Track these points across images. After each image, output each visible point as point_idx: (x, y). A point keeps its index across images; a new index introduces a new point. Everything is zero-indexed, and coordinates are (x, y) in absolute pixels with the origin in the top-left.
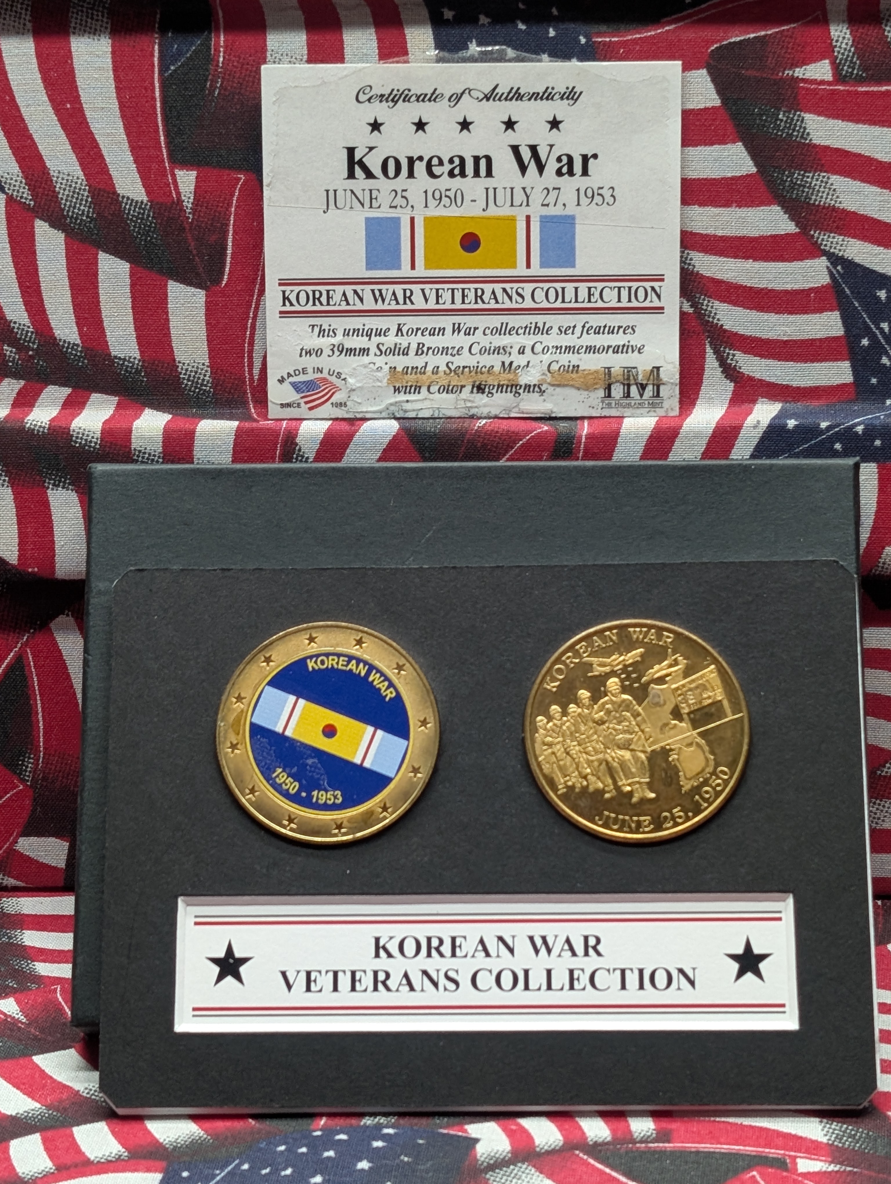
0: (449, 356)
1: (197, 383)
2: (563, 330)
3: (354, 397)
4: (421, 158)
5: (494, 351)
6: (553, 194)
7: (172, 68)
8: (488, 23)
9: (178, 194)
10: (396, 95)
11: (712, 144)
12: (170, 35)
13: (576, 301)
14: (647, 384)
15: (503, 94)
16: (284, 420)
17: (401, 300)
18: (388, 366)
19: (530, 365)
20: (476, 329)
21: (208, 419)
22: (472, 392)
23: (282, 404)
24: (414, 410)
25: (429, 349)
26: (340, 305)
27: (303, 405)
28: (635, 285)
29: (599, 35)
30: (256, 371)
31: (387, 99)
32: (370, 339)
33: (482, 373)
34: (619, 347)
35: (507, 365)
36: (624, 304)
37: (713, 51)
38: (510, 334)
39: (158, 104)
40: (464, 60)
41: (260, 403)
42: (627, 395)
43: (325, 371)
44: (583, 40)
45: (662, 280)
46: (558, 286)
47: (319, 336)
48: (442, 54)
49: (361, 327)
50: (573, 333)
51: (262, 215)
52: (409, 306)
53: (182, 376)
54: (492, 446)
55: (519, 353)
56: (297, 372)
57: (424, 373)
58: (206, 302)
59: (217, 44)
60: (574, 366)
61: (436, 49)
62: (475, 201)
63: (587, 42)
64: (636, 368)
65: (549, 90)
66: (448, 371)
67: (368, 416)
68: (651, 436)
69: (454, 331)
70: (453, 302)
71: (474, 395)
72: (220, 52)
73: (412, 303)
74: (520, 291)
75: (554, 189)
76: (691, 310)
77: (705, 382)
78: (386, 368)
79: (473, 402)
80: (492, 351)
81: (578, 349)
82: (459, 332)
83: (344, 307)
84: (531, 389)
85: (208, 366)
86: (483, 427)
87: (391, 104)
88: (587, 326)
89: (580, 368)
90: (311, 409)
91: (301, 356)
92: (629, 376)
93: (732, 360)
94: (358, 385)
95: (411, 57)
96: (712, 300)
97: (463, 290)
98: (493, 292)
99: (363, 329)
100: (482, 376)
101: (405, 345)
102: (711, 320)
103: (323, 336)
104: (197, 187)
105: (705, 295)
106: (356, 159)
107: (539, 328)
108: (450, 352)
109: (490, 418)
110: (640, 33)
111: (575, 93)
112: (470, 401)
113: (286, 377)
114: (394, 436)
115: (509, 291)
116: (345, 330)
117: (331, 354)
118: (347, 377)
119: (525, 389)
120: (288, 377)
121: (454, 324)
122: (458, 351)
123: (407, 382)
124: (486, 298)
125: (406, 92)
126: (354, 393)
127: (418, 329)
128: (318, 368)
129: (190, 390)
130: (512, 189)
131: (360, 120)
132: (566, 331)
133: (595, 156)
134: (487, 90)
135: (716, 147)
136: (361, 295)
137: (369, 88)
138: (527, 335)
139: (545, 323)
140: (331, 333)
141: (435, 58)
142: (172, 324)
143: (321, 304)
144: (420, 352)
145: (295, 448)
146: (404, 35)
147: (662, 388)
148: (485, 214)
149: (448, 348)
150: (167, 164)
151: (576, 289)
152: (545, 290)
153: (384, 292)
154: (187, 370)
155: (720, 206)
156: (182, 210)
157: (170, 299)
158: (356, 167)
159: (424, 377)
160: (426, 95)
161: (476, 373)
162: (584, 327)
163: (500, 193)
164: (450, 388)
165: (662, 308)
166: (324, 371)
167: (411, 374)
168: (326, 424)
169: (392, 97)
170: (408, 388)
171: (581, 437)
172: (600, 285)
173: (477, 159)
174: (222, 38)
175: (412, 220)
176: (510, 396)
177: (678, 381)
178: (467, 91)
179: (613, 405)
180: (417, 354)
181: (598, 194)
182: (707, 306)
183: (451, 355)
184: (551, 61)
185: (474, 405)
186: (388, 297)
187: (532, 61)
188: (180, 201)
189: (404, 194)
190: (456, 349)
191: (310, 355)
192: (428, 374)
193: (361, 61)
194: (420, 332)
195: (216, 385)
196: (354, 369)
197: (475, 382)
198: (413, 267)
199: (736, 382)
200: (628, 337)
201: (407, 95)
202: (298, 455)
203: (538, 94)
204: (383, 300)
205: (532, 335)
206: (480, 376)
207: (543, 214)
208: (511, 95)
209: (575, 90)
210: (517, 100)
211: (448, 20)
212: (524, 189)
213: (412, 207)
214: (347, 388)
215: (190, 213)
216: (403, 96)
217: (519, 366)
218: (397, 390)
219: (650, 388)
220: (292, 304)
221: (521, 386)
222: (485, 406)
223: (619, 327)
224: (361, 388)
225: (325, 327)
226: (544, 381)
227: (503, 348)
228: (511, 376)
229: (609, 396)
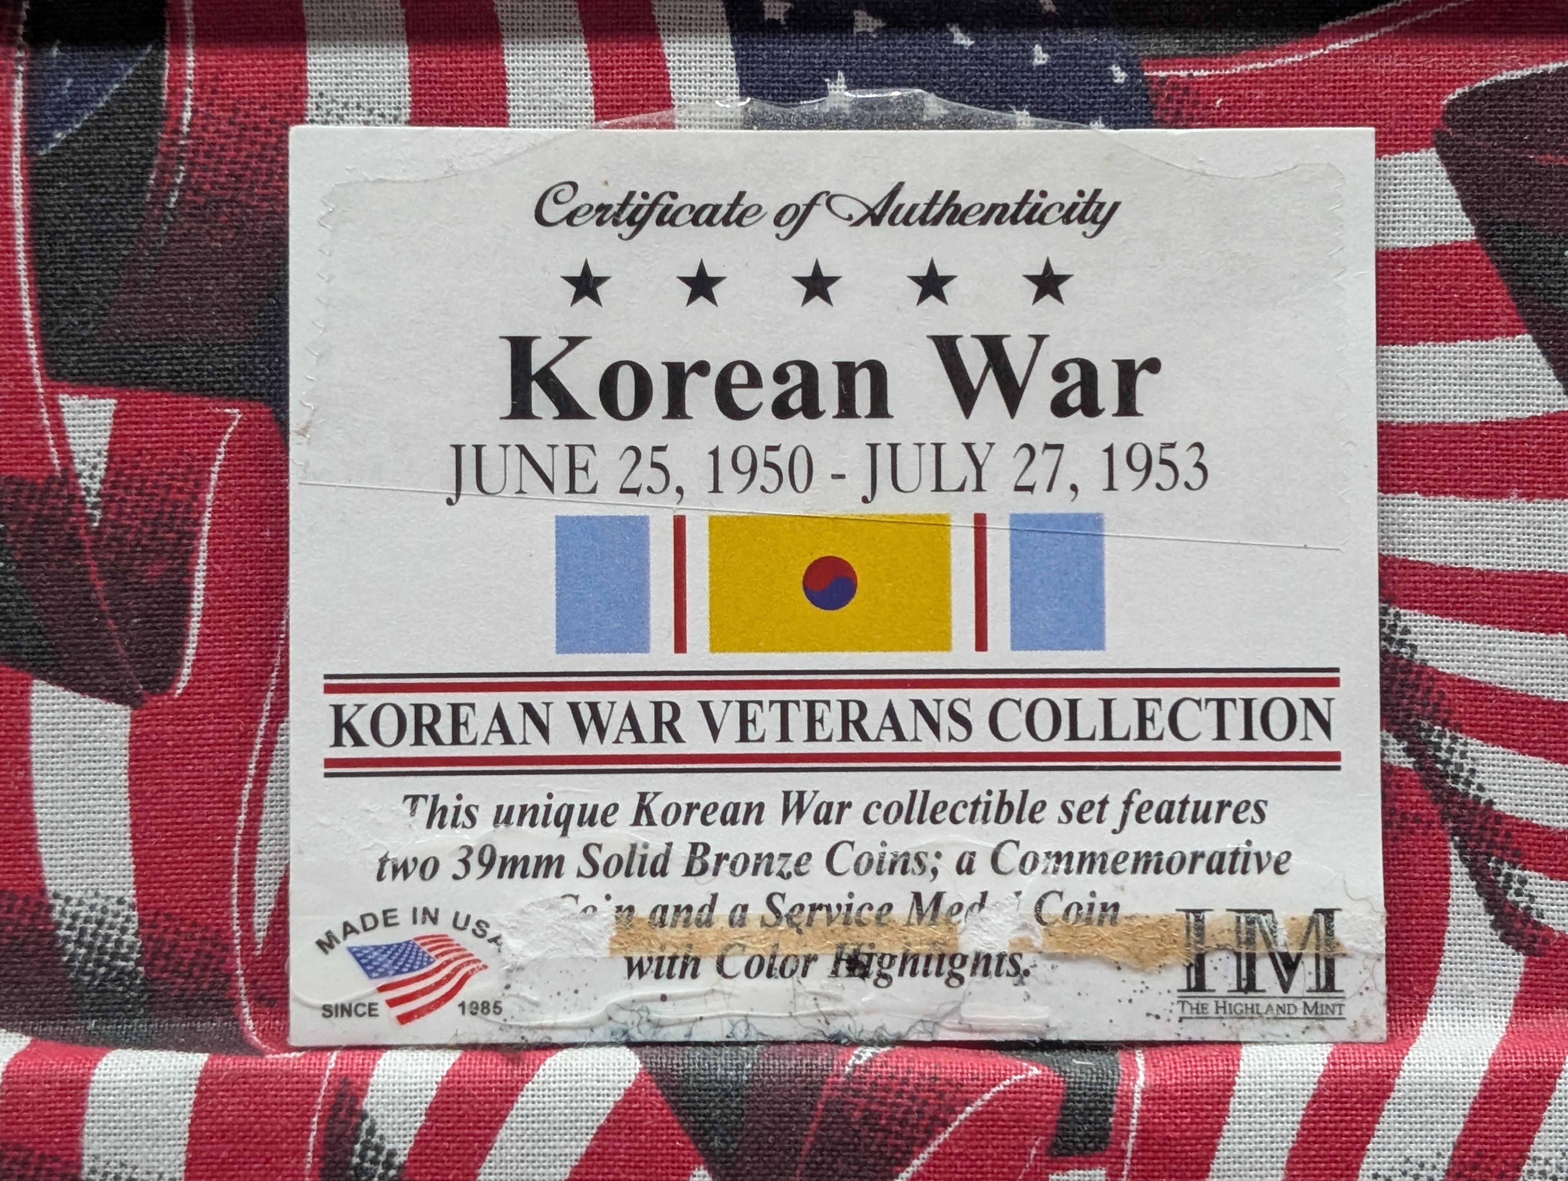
0: (774, 879)
1: (102, 950)
2: (1074, 811)
3: (521, 988)
4: (702, 368)
5: (893, 864)
6: (1045, 461)
7: (59, 135)
8: (877, 30)
9: (67, 456)
10: (639, 207)
11: (1454, 337)
12: (55, 52)
13: (1108, 736)
14: (1299, 956)
15: (914, 207)
16: (331, 1049)
17: (648, 729)
18: (612, 904)
19: (989, 902)
20: (843, 806)
21: (126, 1046)
22: (835, 973)
23: (326, 1008)
24: (680, 1023)
25: (720, 858)
26: (486, 742)
27: (383, 1008)
28: (1260, 695)
29: (1160, 60)
30: (261, 919)
31: (617, 215)
32: (564, 834)
33: (861, 924)
34: (1222, 855)
35: (926, 900)
36: (1235, 743)
37: (1453, 104)
38: (934, 821)
39: (20, 228)
40: (816, 123)
41: (271, 1002)
42: (1248, 985)
43: (445, 919)
44: (1120, 76)
45: (1334, 683)
46: (1060, 695)
47: (429, 825)
48: (758, 106)
49: (542, 802)
50: (1100, 820)
51: (284, 512)
52: (669, 747)
53: (62, 933)
54: (891, 1118)
55: (960, 871)
56: (370, 922)
57: (709, 923)
58: (134, 738)
59: (177, 76)
60: (1104, 907)
61: (742, 95)
62: (842, 477)
63: (1130, 80)
64: (1270, 912)
65: (1035, 199)
66: (771, 918)
67: (557, 1037)
68: (1316, 1098)
69: (786, 813)
70: (785, 737)
71: (839, 982)
72: (184, 95)
73: (677, 738)
74: (960, 708)
75: (1048, 447)
76: (1408, 763)
77: (1449, 952)
78: (607, 910)
79: (837, 999)
80: (886, 866)
81: (1115, 861)
82: (800, 813)
83: (497, 748)
84: (993, 968)
85: (132, 907)
86: (866, 1068)
87: (626, 230)
88: (1137, 800)
89: (1122, 912)
90: (405, 1019)
91: (380, 878)
92: (1251, 933)
93: (1518, 893)
94: (532, 955)
95: (679, 114)
96: (1462, 737)
97: (811, 705)
98: (890, 712)
99: (548, 807)
100: (863, 931)
101: (657, 848)
102: (1460, 787)
103: (441, 825)
104: (116, 439)
105: (1445, 724)
106: (536, 367)
107: (1010, 805)
108: (776, 866)
109: (882, 1044)
110: (1262, 59)
111: (1101, 205)
112: (829, 997)
113: (338, 933)
114: (629, 1093)
115: (932, 708)
116: (500, 808)
117: (461, 871)
118: (504, 934)
119: (975, 967)
120: (346, 934)
121: (787, 794)
122: (798, 864)
123: (662, 948)
124: (871, 725)
125: (666, 200)
126: (520, 976)
127: (691, 807)
128: (426, 911)
129: (82, 971)
130: (938, 447)
131: (544, 269)
132: (1081, 812)
133: (1153, 365)
134: (874, 197)
135: (1467, 345)
136: (543, 717)
137: (569, 189)
138: (979, 823)
139: (1025, 793)
140: (463, 817)
141: (740, 116)
142: (38, 796)
143: (437, 741)
144: (697, 866)
145: (358, 1127)
146: (662, 58)
147: (1340, 966)
148: (867, 510)
149: (770, 856)
150: (38, 381)
151: (1107, 704)
152: (1025, 705)
153: (604, 711)
154: (75, 917)
155: (1478, 495)
156: (76, 499)
157: (36, 730)
158: (535, 386)
159: (709, 934)
160: (716, 208)
161: (846, 923)
162: (1128, 803)
163: (907, 458)
164: (778, 964)
165: (1335, 756)
166: (441, 918)
167: (673, 926)
168: (447, 1061)
169: (629, 210)
170: (666, 963)
171: (1128, 1096)
172: (1168, 696)
173: (846, 371)
174: (191, 61)
175: (679, 523)
176: (936, 983)
177: (1382, 949)
178: (823, 200)
179: (1211, 1010)
180: (689, 873)
181: (1163, 462)
182: (1451, 751)
183: (781, 874)
184: (1037, 127)
185: (841, 1007)
186: (615, 721)
187: (990, 126)
188: (69, 476)
189: (659, 457)
190: (793, 859)
191: (406, 875)
192: (717, 925)
193: (550, 121)
194: (696, 815)
195: (154, 956)
196: (523, 912)
197: (841, 946)
198: (680, 645)
199: (1529, 951)
200: (1247, 831)
201: (668, 207)
202: (366, 1146)
203: (1006, 207)
204: (602, 732)
205: (992, 823)
206: (855, 931)
207: (1021, 511)
208: (936, 209)
209: (1100, 199)
210: (950, 222)
211: (774, 23)
212: (969, 446)
213: (680, 490)
214: (504, 962)
215: (95, 506)
216: (658, 210)
217: (961, 906)
218: (635, 968)
219: (1307, 966)
220: (358, 742)
221: (964, 958)
222: (869, 1010)
223: (1222, 805)
224: (539, 963)
225: (448, 800)
226: (1027, 944)
227: (917, 858)
228: (939, 932)
229: (1200, 986)
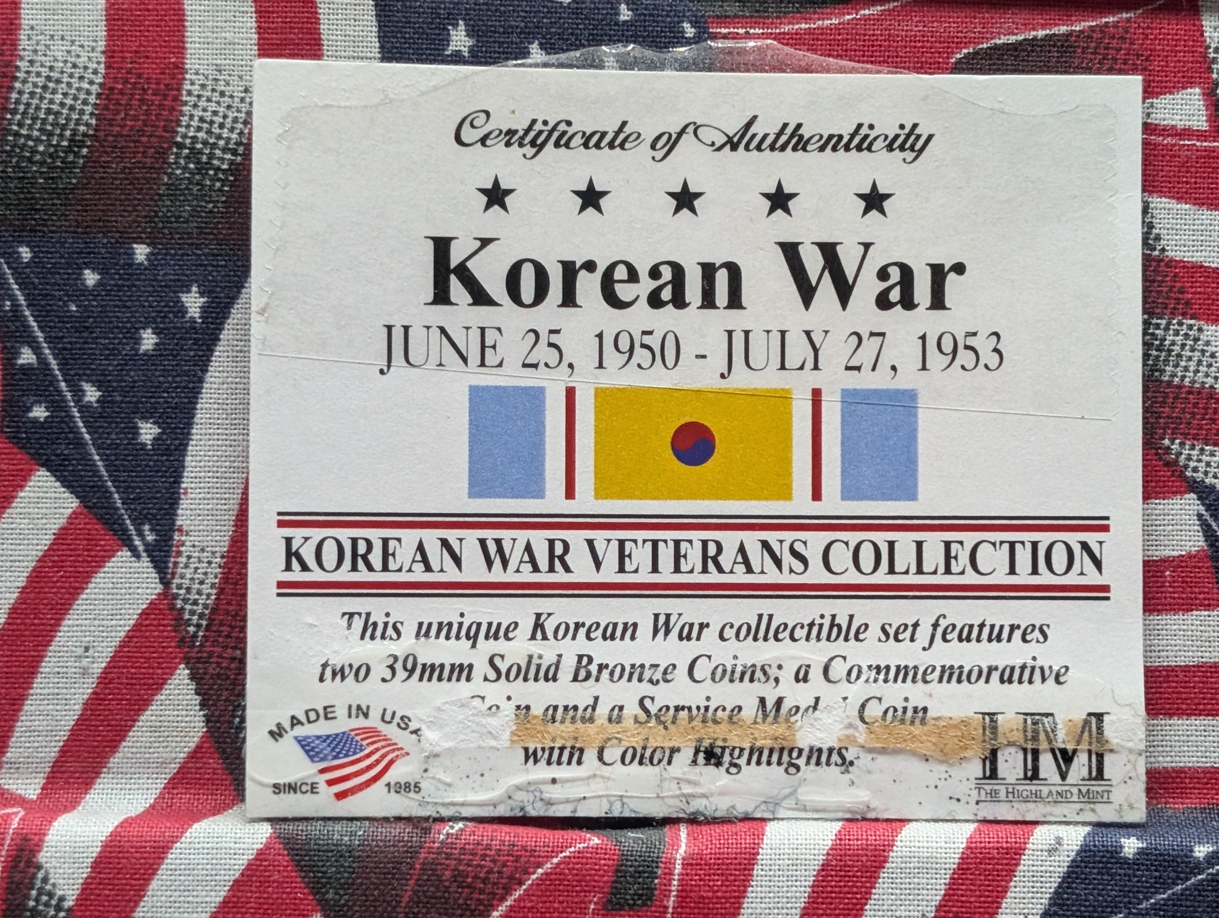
0: (645, 684)
2: (892, 632)
3: (437, 771)
4: (590, 266)
5: (743, 674)
6: (870, 346)
10: (540, 132)
13: (920, 571)
15: (765, 136)
17: (543, 562)
18: (513, 704)
19: (821, 705)
20: (703, 626)
22: (695, 762)
23: (275, 786)
24: (567, 801)
25: (601, 667)
26: (410, 570)
27: (322, 787)
28: (1045, 538)
31: (522, 138)
32: (474, 646)
33: (715, 722)
34: (1013, 669)
35: (770, 704)
36: (1023, 577)
38: (777, 639)
42: (1033, 774)
43: (375, 714)
45: (1105, 529)
46: (880, 537)
47: (362, 637)
48: (639, 51)
49: (456, 620)
50: (912, 640)
52: (560, 576)
54: (476, 877)
55: (797, 680)
56: (313, 716)
57: (591, 720)
60: (915, 710)
61: (626, 42)
62: (704, 357)
64: (1052, 715)
65: (864, 131)
66: (643, 716)
67: (467, 812)
69: (656, 631)
70: (655, 569)
71: (697, 769)
73: (567, 569)
74: (799, 547)
75: (873, 334)
78: (508, 709)
79: (695, 784)
80: (737, 675)
81: (925, 673)
82: (667, 632)
83: (419, 575)
84: (824, 759)
86: (457, 837)
87: (529, 151)
88: (943, 623)
89: (930, 714)
90: (341, 796)
91: (321, 679)
92: (1036, 732)
94: (446, 745)
97: (677, 543)
98: (742, 549)
99: (461, 624)
100: (717, 728)
101: (549, 658)
103: (372, 637)
106: (454, 263)
107: (839, 627)
108: (647, 675)
111: (918, 137)
112: (689, 782)
113: (287, 725)
115: (776, 547)
116: (421, 624)
117: (388, 676)
118: (424, 727)
119: (809, 758)
120: (293, 725)
121: (656, 616)
122: (665, 672)
123: (553, 740)
124: (725, 560)
125: (562, 127)
126: (436, 762)
127: (578, 626)
128: (359, 708)
130: (783, 333)
131: (462, 183)
132: (897, 633)
133: (959, 268)
134: (733, 127)
136: (457, 550)
137: (483, 116)
138: (813, 641)
139: (851, 617)
140: (390, 631)
141: (624, 59)
143: (370, 568)
144: (582, 674)
145: (34, 877)
147: (1108, 759)
148: (724, 384)
149: (642, 666)
151: (919, 545)
152: (852, 546)
153: (507, 546)
158: (453, 278)
159: (591, 729)
160: (604, 134)
161: (704, 721)
162: (935, 626)
163: (757, 342)
164: (648, 754)
165: (1106, 588)
166: (371, 713)
167: (562, 722)
169: (532, 134)
170: (556, 753)
172: (970, 538)
173: (708, 271)
175: (570, 393)
176: (776, 771)
177: (1142, 746)
178: (691, 129)
179: (1002, 795)
180: (575, 679)
181: (967, 347)
183: (651, 681)
185: (699, 790)
186: (516, 555)
187: (829, 71)
189: (554, 338)
190: (661, 669)
191: (343, 678)
192: (598, 722)
194: (582, 632)
196: (439, 709)
197: (700, 740)
198: (570, 493)
200: (1033, 649)
201: (564, 133)
203: (841, 137)
204: (505, 563)
205: (824, 642)
206: (711, 728)
207: (850, 387)
208: (783, 139)
209: (917, 131)
210: (795, 149)
212: (808, 333)
213: (571, 366)
214: (423, 750)
216: (556, 135)
217: (798, 708)
218: (531, 756)
219: (1082, 759)
220: (305, 568)
221: (801, 751)
222: (722, 793)
223: (1013, 628)
224: (451, 752)
225: (378, 617)
226: (851, 739)
227: (763, 669)
228: (780, 730)
229: (993, 774)
